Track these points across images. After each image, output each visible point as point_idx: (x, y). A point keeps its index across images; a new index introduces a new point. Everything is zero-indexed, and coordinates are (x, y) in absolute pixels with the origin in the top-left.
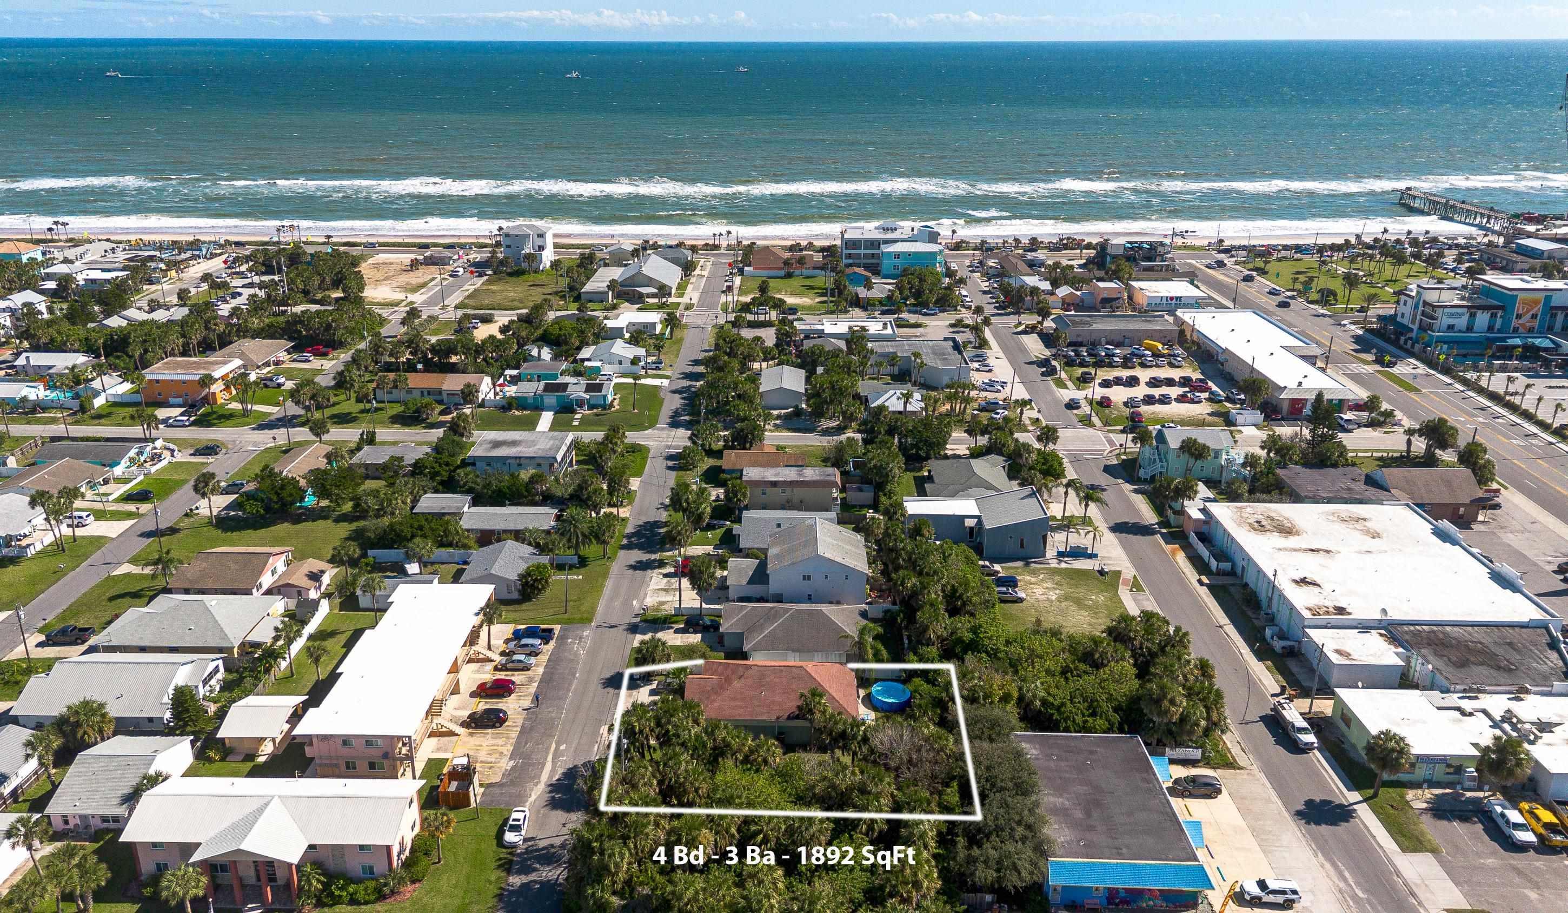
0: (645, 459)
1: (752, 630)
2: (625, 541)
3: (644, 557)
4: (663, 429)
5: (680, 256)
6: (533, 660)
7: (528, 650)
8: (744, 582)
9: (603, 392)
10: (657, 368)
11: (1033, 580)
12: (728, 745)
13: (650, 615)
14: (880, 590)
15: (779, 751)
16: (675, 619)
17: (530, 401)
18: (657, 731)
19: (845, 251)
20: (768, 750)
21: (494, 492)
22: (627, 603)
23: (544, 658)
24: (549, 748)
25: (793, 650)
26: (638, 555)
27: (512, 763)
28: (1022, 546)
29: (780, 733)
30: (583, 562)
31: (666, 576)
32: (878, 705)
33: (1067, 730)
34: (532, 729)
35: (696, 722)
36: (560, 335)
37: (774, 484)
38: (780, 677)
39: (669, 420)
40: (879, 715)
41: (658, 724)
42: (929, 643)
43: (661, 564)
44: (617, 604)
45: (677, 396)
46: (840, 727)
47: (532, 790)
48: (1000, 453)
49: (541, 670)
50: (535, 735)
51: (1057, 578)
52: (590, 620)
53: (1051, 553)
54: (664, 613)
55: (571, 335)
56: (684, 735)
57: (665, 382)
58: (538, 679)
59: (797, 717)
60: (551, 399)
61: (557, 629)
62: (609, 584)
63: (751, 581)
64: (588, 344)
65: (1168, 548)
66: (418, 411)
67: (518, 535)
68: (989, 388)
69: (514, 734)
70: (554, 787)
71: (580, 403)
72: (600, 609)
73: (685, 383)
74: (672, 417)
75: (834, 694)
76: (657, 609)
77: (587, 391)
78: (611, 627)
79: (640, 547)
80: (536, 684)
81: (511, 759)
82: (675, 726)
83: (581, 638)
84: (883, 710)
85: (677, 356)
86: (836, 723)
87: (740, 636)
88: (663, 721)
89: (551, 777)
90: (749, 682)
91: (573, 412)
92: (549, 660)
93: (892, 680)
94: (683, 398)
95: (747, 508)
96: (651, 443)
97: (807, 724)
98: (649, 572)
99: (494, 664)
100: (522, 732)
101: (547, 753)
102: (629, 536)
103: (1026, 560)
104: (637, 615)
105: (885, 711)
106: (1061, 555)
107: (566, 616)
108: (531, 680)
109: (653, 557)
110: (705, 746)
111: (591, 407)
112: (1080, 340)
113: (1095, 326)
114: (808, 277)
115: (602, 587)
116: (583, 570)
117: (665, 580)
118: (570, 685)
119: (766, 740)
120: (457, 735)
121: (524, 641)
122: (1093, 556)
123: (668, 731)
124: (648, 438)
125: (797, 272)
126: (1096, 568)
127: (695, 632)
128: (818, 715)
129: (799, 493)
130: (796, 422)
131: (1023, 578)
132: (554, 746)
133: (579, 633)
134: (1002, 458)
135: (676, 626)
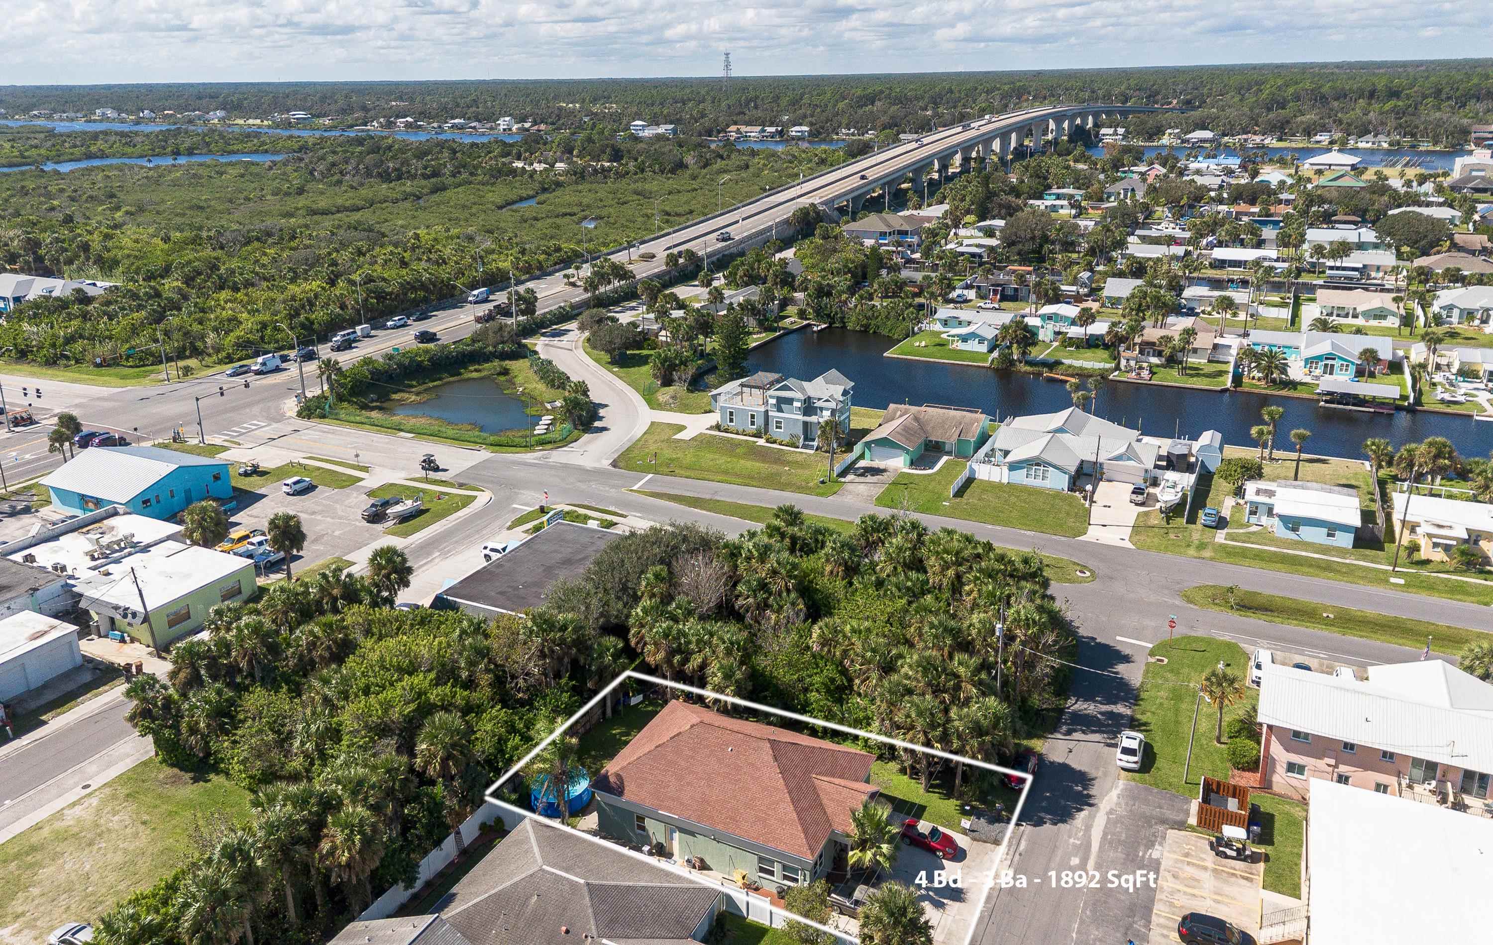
70: (1085, 801)
89: (1092, 817)
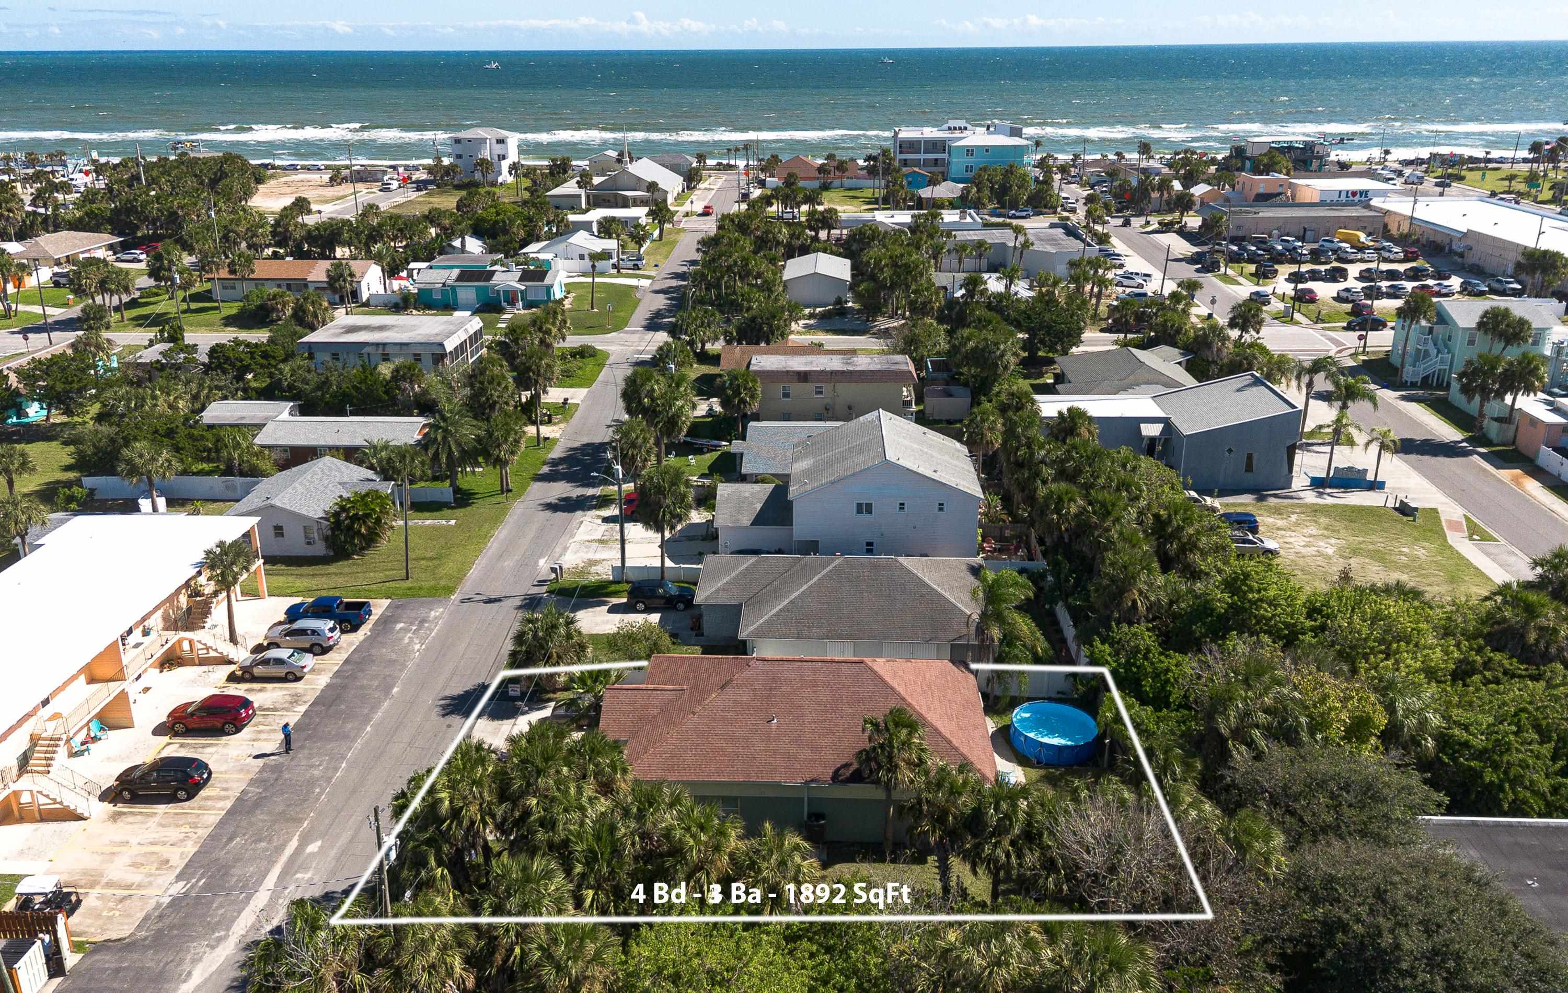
0: (601, 365)
1: (757, 600)
2: (545, 469)
3: (574, 491)
4: (634, 332)
5: (681, 161)
6: (308, 660)
7: (305, 642)
8: (746, 520)
9: (547, 281)
10: (636, 267)
11: (1280, 523)
12: (678, 851)
13: (567, 579)
14: (1001, 539)
15: (810, 865)
16: (613, 588)
17: (437, 296)
18: (499, 812)
19: (900, 156)
20: (782, 863)
21: (334, 396)
22: (528, 562)
23: (335, 659)
24: (280, 849)
25: (840, 637)
26: (561, 490)
27: (179, 888)
28: (1249, 468)
29: (816, 816)
30: (463, 499)
31: (606, 520)
32: (1029, 752)
33: (1518, 809)
34: (258, 804)
35: (606, 788)
36: (496, 222)
37: (803, 377)
38: (814, 684)
39: (644, 323)
40: (1035, 774)
41: (503, 794)
42: (1130, 617)
43: (604, 502)
44: (508, 564)
45: (662, 296)
46: (966, 802)
47: (196, 961)
48: (1173, 344)
49: (323, 680)
50: (260, 816)
51: (1324, 520)
52: (450, 590)
53: (1299, 481)
54: (593, 579)
55: (512, 222)
56: (568, 824)
57: (645, 283)
58: (311, 698)
59: (856, 777)
60: (468, 293)
61: (379, 607)
62: (502, 533)
63: (760, 520)
64: (538, 239)
65: (1505, 475)
66: (262, 307)
67: (350, 454)
68: (1126, 282)
69: (212, 818)
71: (511, 298)
72: (473, 573)
73: (674, 283)
74: (651, 319)
75: (938, 724)
76: (582, 572)
77: (521, 280)
78: (490, 601)
79: (569, 478)
80: (302, 709)
81: (179, 878)
82: (548, 800)
83: (423, 621)
84: (1038, 764)
85: (667, 257)
86: (955, 792)
87: (733, 613)
88: (517, 785)
90: (744, 696)
91: (501, 310)
92: (347, 662)
93: (1050, 699)
94: (668, 299)
95: (757, 417)
96: (612, 349)
97: (880, 794)
98: (579, 513)
99: (232, 668)
100: (231, 813)
101: (272, 863)
102: (554, 463)
103: (1260, 492)
104: (541, 583)
105: (1048, 765)
106: (1318, 484)
107: (408, 584)
108: (296, 699)
109: (590, 492)
110: (616, 851)
111: (529, 305)
112: (1240, 234)
113: (1261, 215)
114: (850, 189)
115: (486, 537)
116: (460, 512)
117: (606, 526)
118: (374, 708)
119: (780, 835)
120: (80, 818)
121: (301, 624)
122: (1376, 486)
123: (527, 813)
124: (611, 342)
125: (837, 182)
126: (1390, 504)
127: (648, 610)
128: (905, 774)
129: (846, 391)
130: (837, 322)
131: (1265, 520)
132: (294, 843)
133: (422, 612)
134: (1176, 351)
135: (615, 601)
